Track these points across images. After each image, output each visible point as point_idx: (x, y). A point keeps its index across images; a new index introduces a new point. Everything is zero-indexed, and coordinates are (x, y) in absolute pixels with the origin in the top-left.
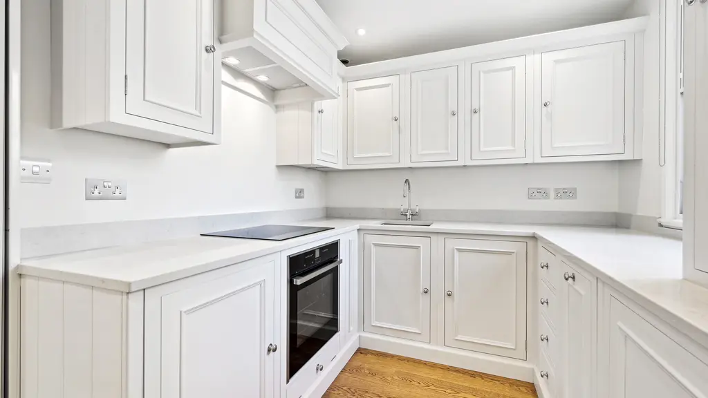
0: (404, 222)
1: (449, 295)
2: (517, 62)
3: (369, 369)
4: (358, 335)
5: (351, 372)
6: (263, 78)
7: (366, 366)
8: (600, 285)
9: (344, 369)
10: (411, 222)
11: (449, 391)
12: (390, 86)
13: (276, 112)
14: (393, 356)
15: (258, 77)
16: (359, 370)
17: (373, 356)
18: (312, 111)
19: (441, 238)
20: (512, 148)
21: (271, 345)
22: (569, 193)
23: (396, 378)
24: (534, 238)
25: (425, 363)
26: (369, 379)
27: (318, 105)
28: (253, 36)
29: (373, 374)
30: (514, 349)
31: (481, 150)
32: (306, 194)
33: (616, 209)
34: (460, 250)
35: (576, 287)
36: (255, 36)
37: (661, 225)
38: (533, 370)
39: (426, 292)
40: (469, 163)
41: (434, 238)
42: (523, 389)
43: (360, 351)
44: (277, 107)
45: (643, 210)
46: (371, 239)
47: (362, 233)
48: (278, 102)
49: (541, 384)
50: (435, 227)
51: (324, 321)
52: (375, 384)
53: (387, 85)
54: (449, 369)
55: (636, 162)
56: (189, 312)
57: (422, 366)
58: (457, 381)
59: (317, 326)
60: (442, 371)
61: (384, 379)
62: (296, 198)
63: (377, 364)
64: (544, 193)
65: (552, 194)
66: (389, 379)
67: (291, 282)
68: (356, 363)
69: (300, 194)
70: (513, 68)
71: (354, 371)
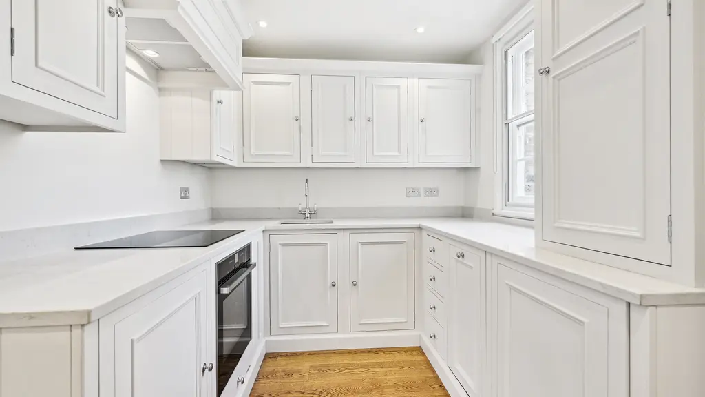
0: (304, 221)
1: (355, 285)
2: (402, 82)
3: (284, 371)
4: (265, 341)
5: (266, 378)
6: (150, 53)
7: (280, 369)
8: (488, 257)
9: (257, 378)
10: (309, 220)
11: (362, 370)
12: (291, 85)
13: (160, 96)
14: (303, 353)
15: (144, 52)
16: (273, 374)
17: (283, 358)
18: (211, 100)
19: (347, 233)
20: (397, 154)
21: (205, 364)
22: (432, 192)
23: (313, 371)
24: (420, 228)
25: (334, 352)
26: (287, 380)
27: (218, 94)
28: (176, 9)
29: (289, 375)
30: (406, 322)
31: (375, 154)
32: (192, 193)
33: (462, 204)
34: (363, 244)
35: (465, 262)
36: (179, 10)
37: (493, 215)
38: (420, 336)
39: (334, 286)
40: (365, 165)
41: (340, 234)
42: (414, 352)
43: (268, 357)
44: (160, 90)
45: (481, 204)
46: (278, 240)
47: (267, 234)
48: (161, 85)
49: (428, 345)
50: (338, 224)
51: (240, 333)
52: (294, 383)
53: (289, 83)
54: (356, 352)
55: (476, 169)
56: (139, 339)
57: (333, 355)
58: (365, 360)
59: (235, 340)
60: (351, 355)
61: (301, 376)
62: (182, 198)
63: (291, 365)
64: (416, 192)
65: (422, 193)
66: (307, 374)
67: (218, 292)
68: (268, 369)
69: (185, 194)
70: (398, 87)
71: (269, 376)
